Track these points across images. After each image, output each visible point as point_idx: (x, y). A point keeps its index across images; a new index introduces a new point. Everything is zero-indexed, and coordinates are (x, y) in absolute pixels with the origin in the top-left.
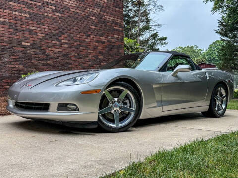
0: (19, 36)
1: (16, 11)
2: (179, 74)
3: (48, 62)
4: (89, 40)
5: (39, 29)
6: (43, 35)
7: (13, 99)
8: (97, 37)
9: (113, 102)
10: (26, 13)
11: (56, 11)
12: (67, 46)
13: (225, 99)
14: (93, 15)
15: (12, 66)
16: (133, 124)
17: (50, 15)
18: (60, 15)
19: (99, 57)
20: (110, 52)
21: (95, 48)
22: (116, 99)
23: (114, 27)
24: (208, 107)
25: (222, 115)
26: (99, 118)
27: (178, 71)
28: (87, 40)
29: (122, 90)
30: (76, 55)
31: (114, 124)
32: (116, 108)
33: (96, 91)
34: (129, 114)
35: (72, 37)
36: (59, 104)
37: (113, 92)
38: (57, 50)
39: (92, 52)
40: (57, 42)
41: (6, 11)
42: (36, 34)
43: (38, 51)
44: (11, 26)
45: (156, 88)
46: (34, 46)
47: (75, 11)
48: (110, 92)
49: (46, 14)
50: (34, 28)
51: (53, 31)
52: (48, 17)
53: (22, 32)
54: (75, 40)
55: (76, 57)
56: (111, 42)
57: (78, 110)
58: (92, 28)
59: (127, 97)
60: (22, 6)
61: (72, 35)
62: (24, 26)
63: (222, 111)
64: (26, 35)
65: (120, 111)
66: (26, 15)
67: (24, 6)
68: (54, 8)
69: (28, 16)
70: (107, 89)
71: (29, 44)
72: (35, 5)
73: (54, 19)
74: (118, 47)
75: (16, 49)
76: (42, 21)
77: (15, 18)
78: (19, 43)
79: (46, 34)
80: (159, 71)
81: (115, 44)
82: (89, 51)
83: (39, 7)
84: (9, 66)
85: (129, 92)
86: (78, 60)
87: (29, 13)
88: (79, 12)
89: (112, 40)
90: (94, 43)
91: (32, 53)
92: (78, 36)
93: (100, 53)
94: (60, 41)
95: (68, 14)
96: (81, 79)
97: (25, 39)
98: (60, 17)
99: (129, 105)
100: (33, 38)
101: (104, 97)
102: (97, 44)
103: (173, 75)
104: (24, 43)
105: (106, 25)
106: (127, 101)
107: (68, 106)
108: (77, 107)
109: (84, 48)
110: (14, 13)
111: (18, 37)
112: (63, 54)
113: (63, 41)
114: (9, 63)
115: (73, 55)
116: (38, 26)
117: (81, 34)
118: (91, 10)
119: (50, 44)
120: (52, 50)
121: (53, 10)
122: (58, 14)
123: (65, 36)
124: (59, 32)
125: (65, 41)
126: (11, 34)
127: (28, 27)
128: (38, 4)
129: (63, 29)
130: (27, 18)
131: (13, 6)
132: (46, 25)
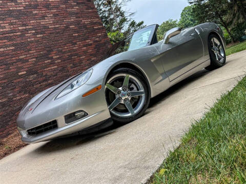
0: (13, 69)
2: (171, 40)
3: (49, 81)
4: (77, 48)
5: (28, 56)
6: (34, 59)
7: (24, 129)
8: (83, 42)
9: (119, 92)
10: (10, 46)
11: (37, 33)
12: (60, 61)
13: (221, 47)
14: (72, 23)
15: (18, 98)
16: (148, 105)
17: (33, 39)
18: (42, 36)
19: (93, 59)
20: (101, 51)
21: (85, 52)
22: (121, 89)
23: (95, 27)
24: (210, 60)
25: (224, 63)
26: (111, 114)
27: (169, 37)
28: (75, 48)
29: (123, 76)
30: (71, 65)
31: (129, 113)
32: (124, 97)
33: (97, 88)
34: (140, 97)
35: (61, 51)
36: (65, 116)
37: (115, 83)
38: (53, 68)
39: (84, 57)
40: (50, 61)
42: (27, 61)
43: (35, 75)
45: (155, 61)
46: (30, 72)
47: (53, 26)
48: (112, 84)
49: (29, 40)
50: (23, 57)
51: (41, 53)
52: (31, 42)
53: (14, 64)
54: (65, 52)
55: (72, 68)
56: (97, 41)
57: (87, 114)
58: (75, 36)
59: (131, 81)
60: (4, 41)
61: (60, 49)
62: (14, 59)
63: (222, 59)
64: (19, 65)
65: (130, 99)
66: (11, 48)
67: (6, 41)
68: (34, 32)
69: (14, 48)
70: (108, 82)
71: (25, 72)
73: (38, 41)
74: (105, 43)
75: (15, 81)
76: (28, 48)
77: (3, 54)
78: (15, 75)
79: (36, 58)
80: (151, 44)
81: (101, 42)
82: (81, 58)
83: (20, 36)
84: (15, 99)
85: (130, 76)
86: (75, 69)
87: (13, 45)
88: (57, 26)
89: (97, 39)
90: (83, 48)
91: (30, 79)
92: (65, 48)
93: (91, 55)
94: (52, 58)
95: (49, 32)
96: (77, 82)
97: (20, 69)
98: (42, 38)
99: (135, 88)
100: (26, 65)
101: (108, 91)
102: (85, 48)
103: (166, 43)
104: (20, 74)
105: (87, 29)
106: (133, 86)
107: (76, 114)
108: (85, 112)
109: (76, 57)
111: (12, 70)
112: (60, 68)
113: (54, 57)
114: (14, 96)
115: (69, 66)
116: (26, 53)
117: (68, 45)
118: (67, 20)
119: (44, 65)
120: (48, 69)
121: (34, 34)
122: (39, 36)
123: (54, 52)
124: (48, 51)
125: (56, 57)
126: (5, 70)
127: (17, 58)
128: (18, 34)
129: (50, 47)
130: (13, 50)
132: (33, 49)
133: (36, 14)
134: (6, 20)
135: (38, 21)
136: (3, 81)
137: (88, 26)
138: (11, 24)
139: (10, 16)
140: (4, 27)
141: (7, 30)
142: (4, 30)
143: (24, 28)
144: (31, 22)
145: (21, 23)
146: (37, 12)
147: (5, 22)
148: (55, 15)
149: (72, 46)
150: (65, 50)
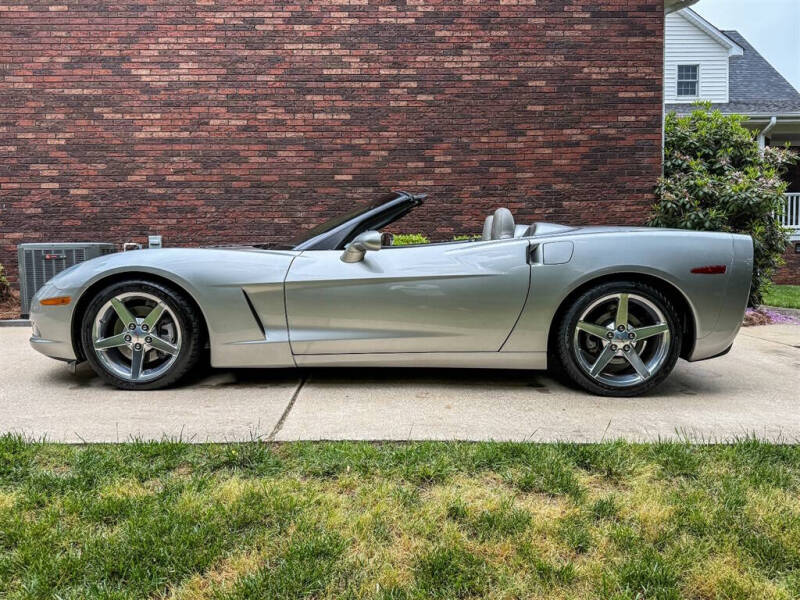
0: (327, 163)
1: (319, 112)
4: (521, 145)
5: (373, 141)
6: (384, 153)
10: (343, 110)
11: (421, 90)
12: (449, 170)
14: (538, 75)
18: (431, 98)
19: (557, 187)
20: (603, 170)
21: (542, 163)
23: (621, 95)
28: (512, 145)
30: (477, 188)
35: (464, 148)
38: (419, 183)
40: (421, 164)
41: (298, 116)
42: (366, 153)
43: (371, 190)
44: (309, 144)
46: (361, 180)
47: (475, 77)
49: (392, 104)
50: (362, 141)
51: (410, 141)
52: (397, 110)
53: (335, 153)
54: (476, 151)
55: (474, 194)
56: (605, 138)
58: (533, 112)
60: (334, 98)
61: (465, 140)
62: (339, 141)
64: (344, 159)
66: (342, 116)
67: (339, 97)
68: (414, 85)
69: (348, 117)
71: (350, 177)
72: (364, 89)
73: (414, 110)
74: (634, 149)
75: (319, 190)
76: (383, 123)
77: (319, 127)
78: (328, 178)
79: (391, 151)
82: (519, 175)
83: (376, 90)
84: (306, 226)
86: (482, 200)
87: (351, 110)
88: (488, 77)
89: (612, 131)
90: (541, 150)
91: (355, 196)
92: (484, 140)
93: (558, 174)
94: (430, 159)
95: (455, 91)
97: (340, 167)
98: (430, 104)
100: (359, 164)
102: (548, 151)
104: (338, 177)
109: (504, 170)
110: (316, 116)
111: (325, 166)
112: (439, 189)
113: (437, 159)
114: (307, 220)
115: (469, 189)
116: (371, 135)
117: (493, 133)
118: (530, 64)
119: (401, 171)
120: (406, 183)
121: (411, 91)
122: (425, 97)
123: (444, 146)
124: (427, 139)
125: (442, 159)
126: (310, 161)
127: (347, 141)
128: (372, 85)
129: (439, 132)
130: (345, 123)
131: (313, 102)
132: (392, 128)
133: (441, 40)
134: (359, 49)
135: (438, 59)
136: (298, 184)
137: (593, 89)
138: (366, 59)
139: (373, 39)
140: (348, 65)
141: (351, 72)
142: (346, 71)
143: (394, 72)
144: (419, 59)
145: (391, 58)
146: (448, 34)
147: (354, 52)
148: (498, 46)
149: (505, 139)
150: (479, 146)
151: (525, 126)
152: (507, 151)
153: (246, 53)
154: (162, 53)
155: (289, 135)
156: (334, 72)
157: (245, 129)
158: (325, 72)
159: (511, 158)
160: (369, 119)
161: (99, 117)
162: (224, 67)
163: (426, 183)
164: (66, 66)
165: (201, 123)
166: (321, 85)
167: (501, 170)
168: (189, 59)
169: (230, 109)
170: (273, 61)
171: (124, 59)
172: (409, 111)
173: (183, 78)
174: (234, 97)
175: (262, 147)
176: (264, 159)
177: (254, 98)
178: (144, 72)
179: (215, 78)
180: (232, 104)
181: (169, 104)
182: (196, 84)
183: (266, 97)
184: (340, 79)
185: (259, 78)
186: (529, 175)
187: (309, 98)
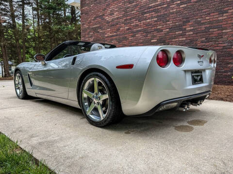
1: (148, 19)
4: (225, 17)
5: (164, 26)
6: (168, 30)
10: (155, 17)
11: (182, 3)
12: (192, 33)
17: (175, 10)
18: (185, 5)
28: (221, 18)
30: (204, 39)
35: (199, 23)
38: (180, 39)
40: (181, 32)
41: (142, 22)
42: (162, 31)
43: (162, 44)
44: (144, 31)
49: (171, 11)
50: (160, 27)
51: (177, 24)
52: (173, 13)
53: (152, 33)
54: (203, 24)
55: (202, 42)
60: (152, 13)
61: (199, 19)
62: (153, 28)
64: (155, 34)
67: (154, 13)
68: (179, 2)
69: (156, 19)
71: (156, 40)
72: (162, 8)
73: (179, 12)
76: (167, 19)
77: (147, 24)
78: (149, 42)
79: (170, 28)
82: (224, 31)
83: (166, 8)
87: (157, 17)
92: (207, 18)
94: (185, 29)
97: (154, 37)
98: (185, 8)
100: (159, 35)
104: (152, 41)
110: (147, 21)
111: (149, 37)
112: (187, 41)
113: (188, 29)
115: (200, 40)
116: (163, 24)
117: (212, 14)
119: (173, 36)
120: (175, 40)
121: (178, 5)
122: (183, 6)
123: (190, 23)
124: (184, 22)
125: (189, 29)
126: (144, 37)
127: (156, 28)
128: (165, 6)
129: (188, 18)
130: (156, 21)
131: (146, 16)
132: (171, 20)
142: (157, 3)
149: (217, 16)
150: (205, 21)
151: (227, 9)
152: (219, 21)
153: (129, 5)
154: (111, 11)
155: (139, 29)
156: (152, 5)
157: (128, 29)
158: (150, 5)
159: (220, 24)
160: (163, 18)
161: (98, 32)
162: (124, 11)
163: (182, 39)
164: (94, 20)
165: (118, 30)
166: (148, 10)
167: (215, 30)
168: (116, 11)
169: (125, 24)
170: (136, 6)
171: (103, 15)
172: (177, 12)
173: (115, 17)
174: (126, 20)
175: (132, 34)
176: (132, 38)
177: (130, 19)
178: (107, 18)
179: (122, 15)
180: (125, 22)
181: (112, 26)
182: (118, 18)
183: (134, 18)
184: (154, 6)
185: (132, 12)
186: (229, 30)
187: (145, 15)
